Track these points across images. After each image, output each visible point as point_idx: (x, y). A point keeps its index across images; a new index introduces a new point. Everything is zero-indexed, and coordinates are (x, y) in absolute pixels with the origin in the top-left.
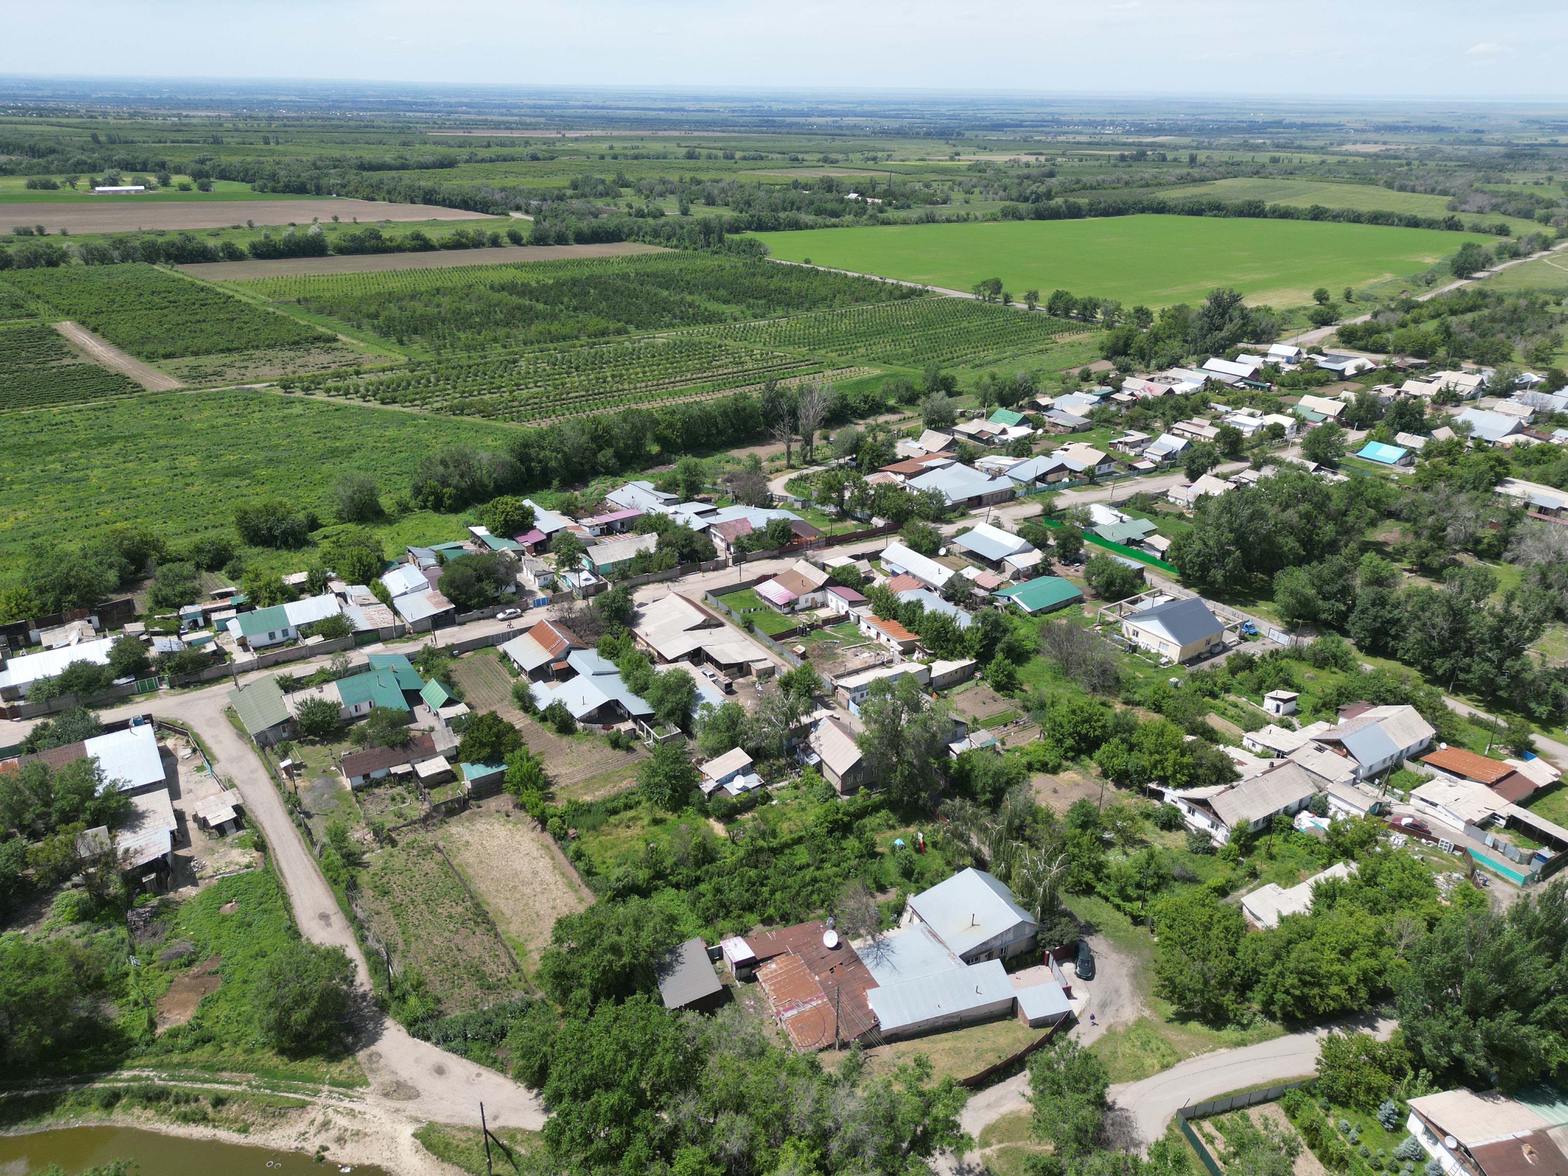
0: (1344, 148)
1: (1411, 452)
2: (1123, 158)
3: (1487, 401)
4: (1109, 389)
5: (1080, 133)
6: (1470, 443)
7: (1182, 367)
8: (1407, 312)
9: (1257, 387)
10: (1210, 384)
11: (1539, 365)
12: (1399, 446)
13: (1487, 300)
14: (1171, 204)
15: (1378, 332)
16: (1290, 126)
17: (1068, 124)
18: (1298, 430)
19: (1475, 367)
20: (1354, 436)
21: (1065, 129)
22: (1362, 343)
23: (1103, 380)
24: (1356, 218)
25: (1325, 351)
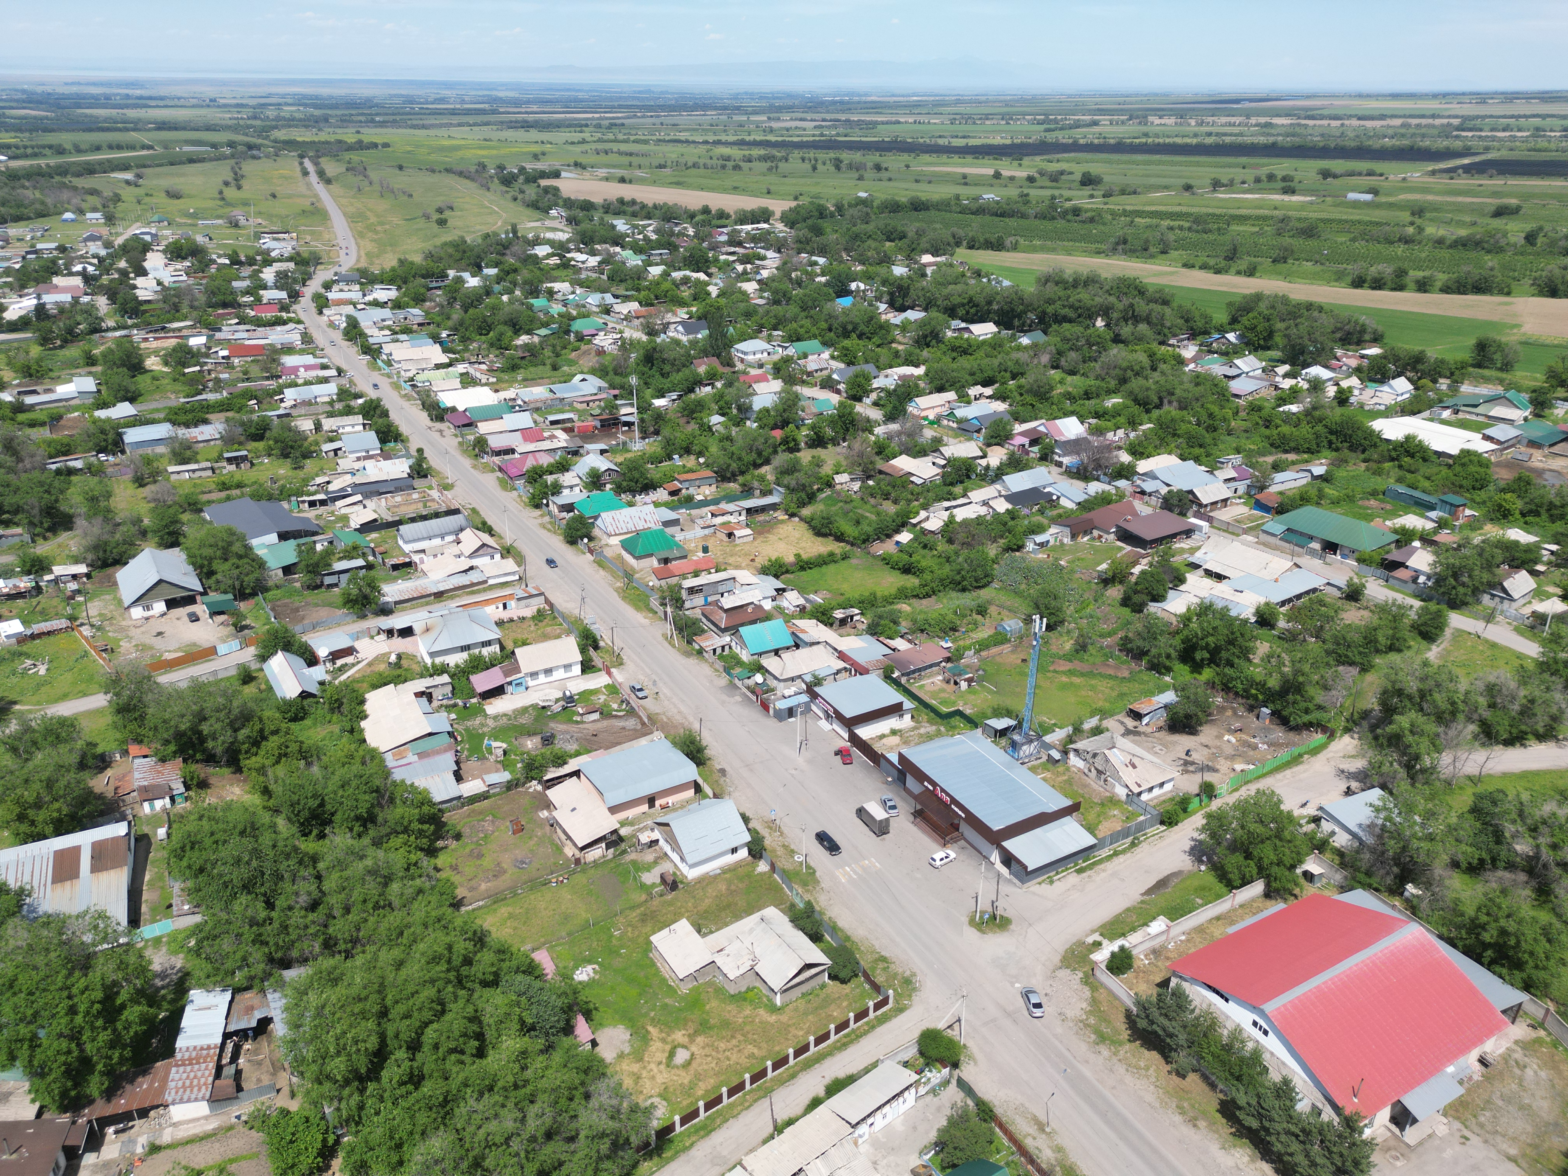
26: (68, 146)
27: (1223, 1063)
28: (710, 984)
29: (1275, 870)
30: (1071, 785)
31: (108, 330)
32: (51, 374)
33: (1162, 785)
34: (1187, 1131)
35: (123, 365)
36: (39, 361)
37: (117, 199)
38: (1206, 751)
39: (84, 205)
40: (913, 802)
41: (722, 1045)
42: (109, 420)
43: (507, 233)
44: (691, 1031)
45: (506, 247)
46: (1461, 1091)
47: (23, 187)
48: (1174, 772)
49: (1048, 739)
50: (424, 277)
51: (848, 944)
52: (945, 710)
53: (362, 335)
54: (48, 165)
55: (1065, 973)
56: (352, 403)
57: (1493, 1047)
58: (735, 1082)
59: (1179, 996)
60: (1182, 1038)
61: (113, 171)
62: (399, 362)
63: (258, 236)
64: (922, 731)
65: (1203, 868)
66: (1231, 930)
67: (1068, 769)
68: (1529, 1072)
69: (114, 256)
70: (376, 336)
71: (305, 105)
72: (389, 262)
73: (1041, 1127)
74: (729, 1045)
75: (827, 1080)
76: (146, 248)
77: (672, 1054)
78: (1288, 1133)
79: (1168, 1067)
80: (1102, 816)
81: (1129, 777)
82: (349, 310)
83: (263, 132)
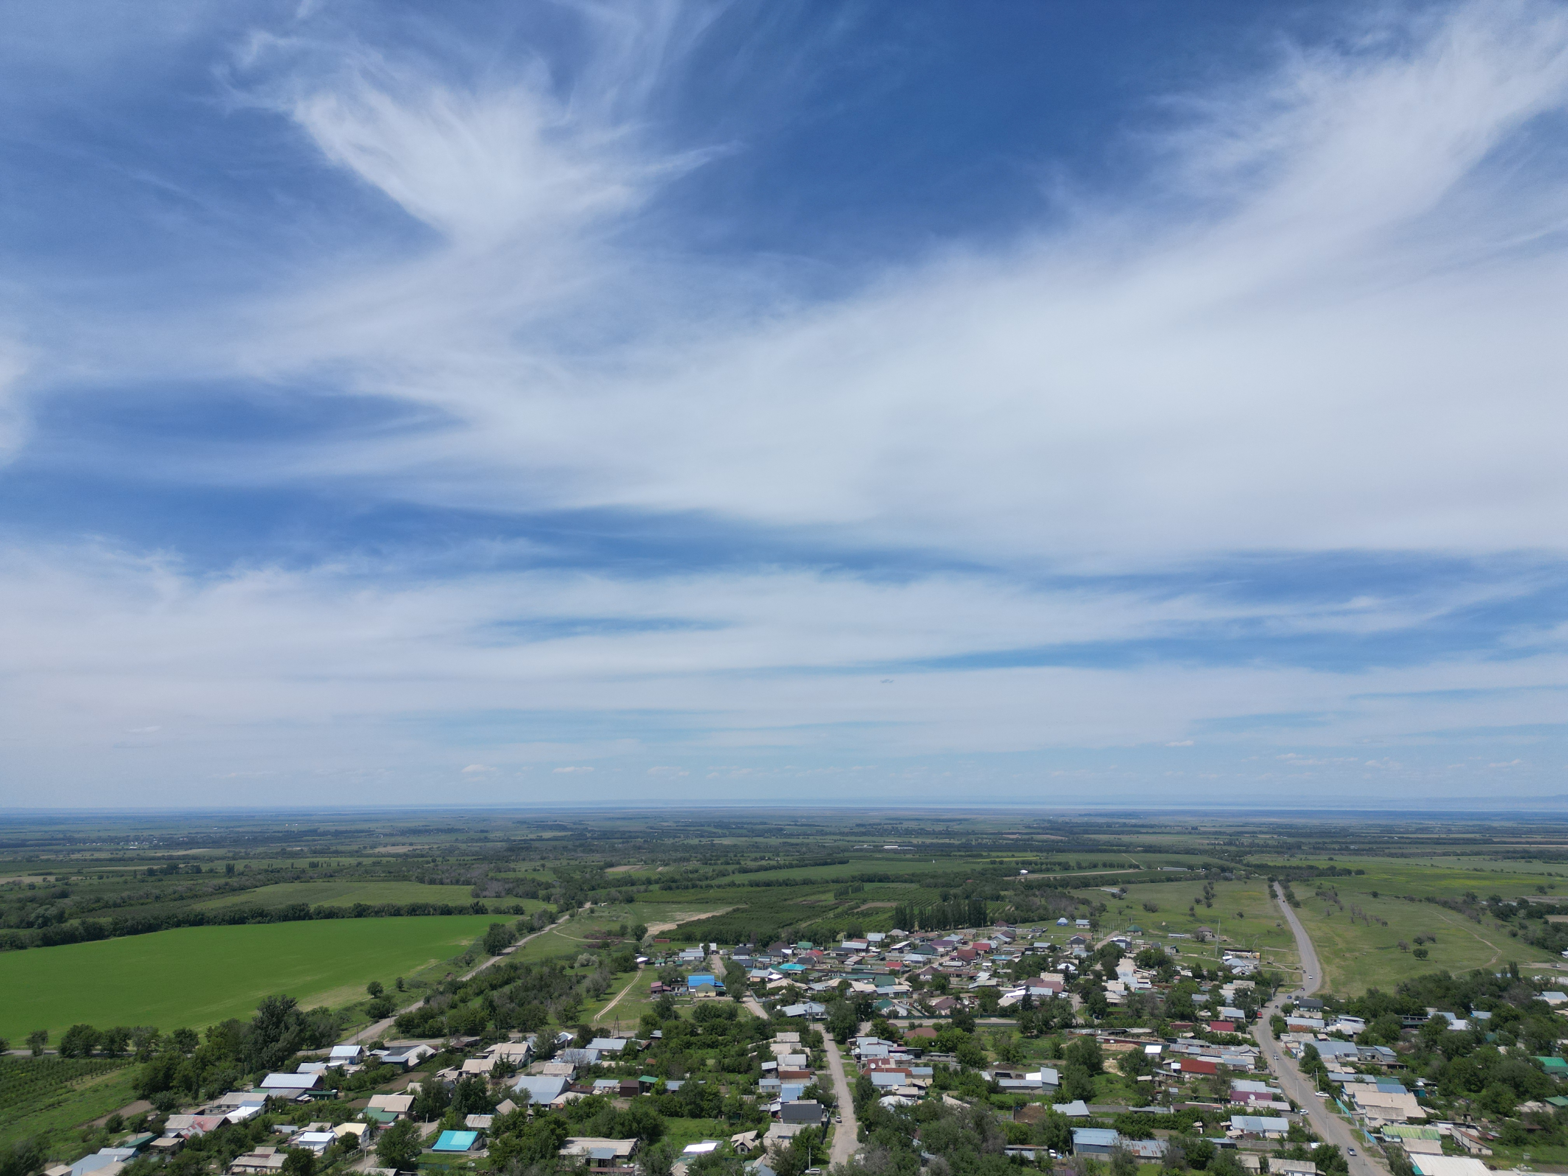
0: (377, 850)
1: (482, 1134)
2: (151, 872)
3: (536, 1066)
4: (148, 1135)
5: (99, 850)
6: (530, 1112)
7: (238, 1090)
8: (455, 993)
9: (322, 1097)
10: (272, 1104)
11: (570, 1023)
12: (468, 1129)
13: (519, 972)
14: (211, 915)
15: (433, 1017)
16: (325, 834)
17: (84, 841)
18: (372, 1136)
19: (520, 1035)
20: (427, 1129)
21: (81, 846)
22: (419, 1030)
23: (139, 1126)
24: (397, 912)
25: (387, 1045)
26: (1073, 864)
31: (1077, 1026)
32: (1025, 1061)
35: (1085, 1063)
36: (1018, 1046)
37: (1103, 909)
39: (1076, 913)
42: (1063, 1115)
43: (1504, 972)
45: (1503, 989)
47: (1035, 895)
50: (1397, 1012)
53: (1322, 1068)
54: (1055, 878)
56: (1305, 1146)
61: (1103, 885)
62: (1363, 1107)
63: (1222, 952)
69: (1092, 959)
70: (1338, 1072)
71: (1280, 834)
72: (1358, 991)
76: (1120, 954)
82: (1309, 1038)
83: (1237, 857)
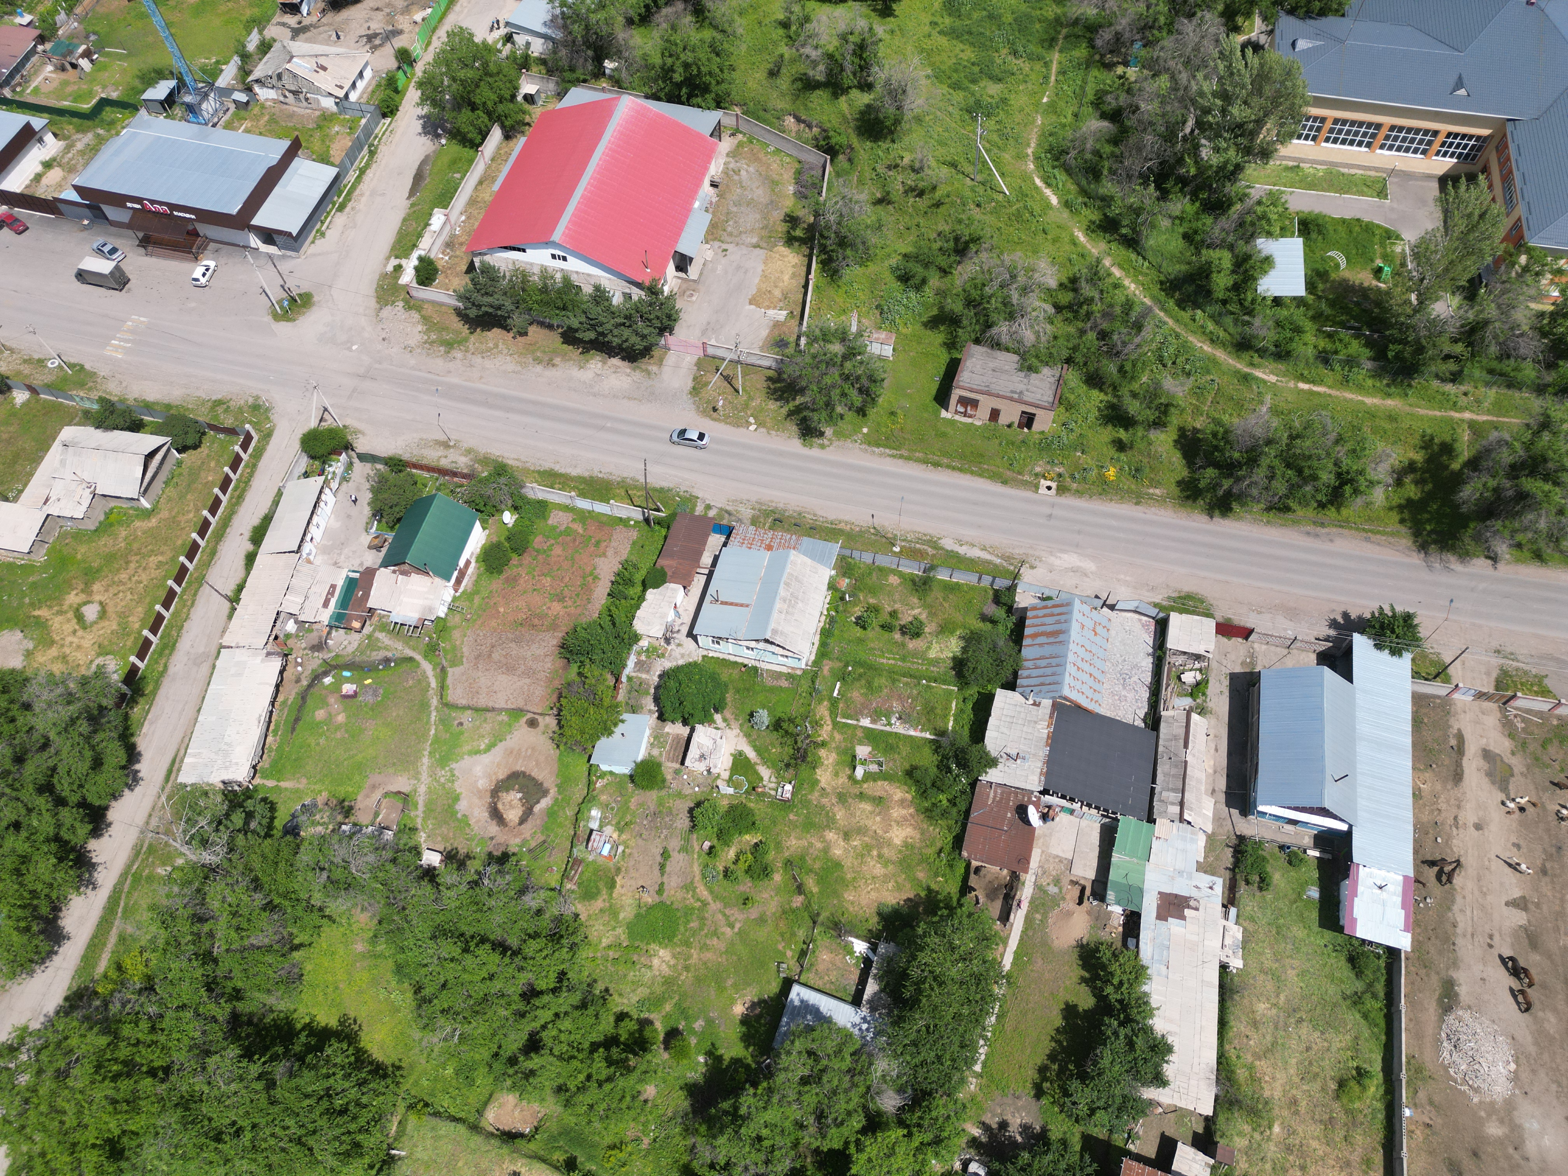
27: (547, 304)
28: (62, 536)
29: (501, 108)
30: (276, 122)
33: (361, 75)
34: (551, 373)
38: (380, 15)
40: (130, 232)
41: (123, 576)
44: (81, 586)
46: (709, 216)
48: (363, 55)
49: (222, 82)
51: (173, 412)
52: (86, 106)
55: (387, 311)
57: (715, 169)
58: (163, 594)
59: (489, 271)
60: (508, 304)
64: (79, 146)
65: (443, 141)
66: (496, 187)
67: (263, 107)
68: (743, 173)
73: (446, 445)
74: (131, 571)
75: (247, 534)
77: (80, 617)
78: (618, 325)
79: (511, 334)
80: (326, 139)
81: (325, 81)
